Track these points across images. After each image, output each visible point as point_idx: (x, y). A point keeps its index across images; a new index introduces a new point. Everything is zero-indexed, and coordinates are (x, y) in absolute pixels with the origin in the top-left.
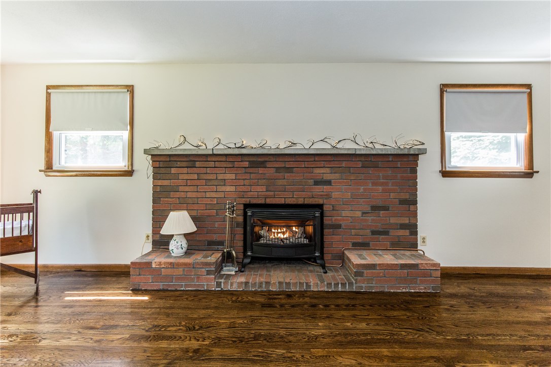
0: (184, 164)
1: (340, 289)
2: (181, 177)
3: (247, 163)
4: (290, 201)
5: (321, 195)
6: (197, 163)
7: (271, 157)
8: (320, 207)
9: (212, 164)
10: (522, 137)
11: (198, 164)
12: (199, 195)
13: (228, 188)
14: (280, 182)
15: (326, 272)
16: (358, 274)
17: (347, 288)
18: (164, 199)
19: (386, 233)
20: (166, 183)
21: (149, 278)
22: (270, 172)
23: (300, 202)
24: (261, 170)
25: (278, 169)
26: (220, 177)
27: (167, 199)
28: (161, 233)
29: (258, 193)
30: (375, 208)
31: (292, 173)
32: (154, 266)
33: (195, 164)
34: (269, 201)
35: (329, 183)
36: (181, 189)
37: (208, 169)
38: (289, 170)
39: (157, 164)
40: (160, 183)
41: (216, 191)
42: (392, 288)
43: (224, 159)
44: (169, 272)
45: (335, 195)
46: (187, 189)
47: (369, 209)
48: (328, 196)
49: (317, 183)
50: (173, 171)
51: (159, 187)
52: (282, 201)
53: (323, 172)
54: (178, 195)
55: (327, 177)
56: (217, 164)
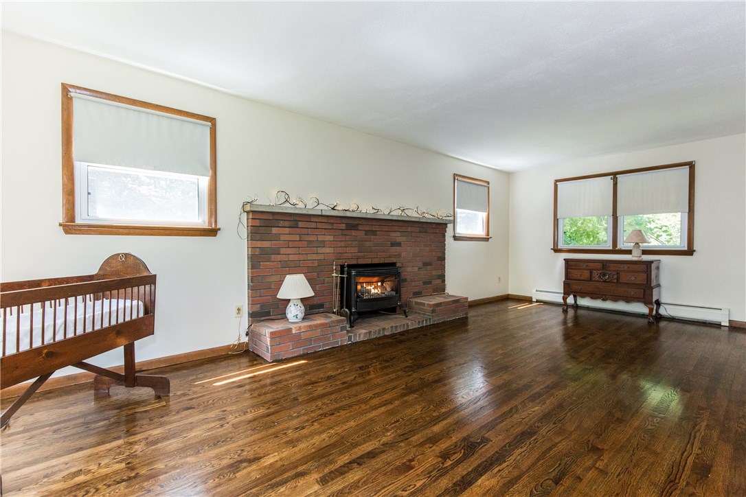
0: (287, 224)
1: (424, 325)
2: (282, 238)
3: (344, 225)
4: (376, 261)
5: (395, 255)
6: (300, 223)
7: (363, 220)
8: (394, 264)
9: (313, 225)
10: (484, 215)
11: (301, 225)
12: (302, 257)
13: (328, 250)
14: (367, 244)
15: (407, 317)
16: (433, 311)
17: (428, 324)
18: (265, 263)
19: (430, 283)
20: (266, 244)
21: (289, 345)
22: (360, 234)
23: (382, 262)
24: (354, 233)
25: (367, 232)
26: (321, 238)
27: (267, 263)
28: (278, 297)
29: (352, 254)
30: (426, 264)
31: (376, 235)
32: (294, 332)
33: (297, 224)
34: (361, 262)
35: (399, 244)
36: (283, 251)
37: (309, 230)
38: (374, 233)
39: (257, 223)
40: (259, 244)
41: (317, 253)
42: (448, 318)
43: (325, 220)
44: (309, 334)
45: (403, 254)
46: (289, 251)
47: (421, 265)
48: (399, 256)
49: (393, 245)
50: (274, 230)
51: (258, 249)
52: (369, 262)
53: (397, 236)
54: (279, 257)
55: (399, 239)
56: (319, 225)
